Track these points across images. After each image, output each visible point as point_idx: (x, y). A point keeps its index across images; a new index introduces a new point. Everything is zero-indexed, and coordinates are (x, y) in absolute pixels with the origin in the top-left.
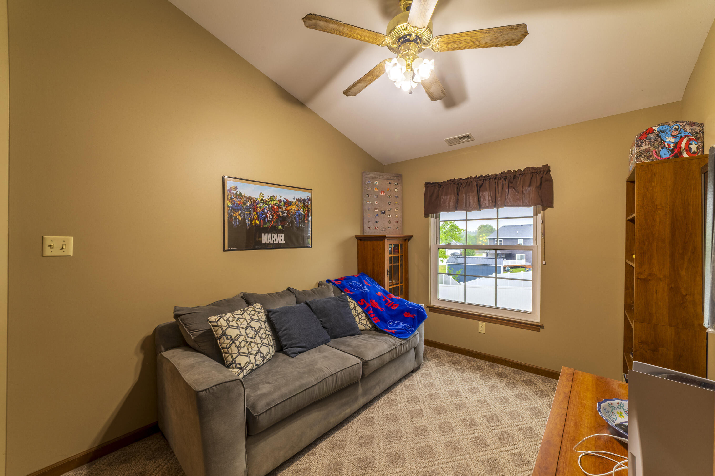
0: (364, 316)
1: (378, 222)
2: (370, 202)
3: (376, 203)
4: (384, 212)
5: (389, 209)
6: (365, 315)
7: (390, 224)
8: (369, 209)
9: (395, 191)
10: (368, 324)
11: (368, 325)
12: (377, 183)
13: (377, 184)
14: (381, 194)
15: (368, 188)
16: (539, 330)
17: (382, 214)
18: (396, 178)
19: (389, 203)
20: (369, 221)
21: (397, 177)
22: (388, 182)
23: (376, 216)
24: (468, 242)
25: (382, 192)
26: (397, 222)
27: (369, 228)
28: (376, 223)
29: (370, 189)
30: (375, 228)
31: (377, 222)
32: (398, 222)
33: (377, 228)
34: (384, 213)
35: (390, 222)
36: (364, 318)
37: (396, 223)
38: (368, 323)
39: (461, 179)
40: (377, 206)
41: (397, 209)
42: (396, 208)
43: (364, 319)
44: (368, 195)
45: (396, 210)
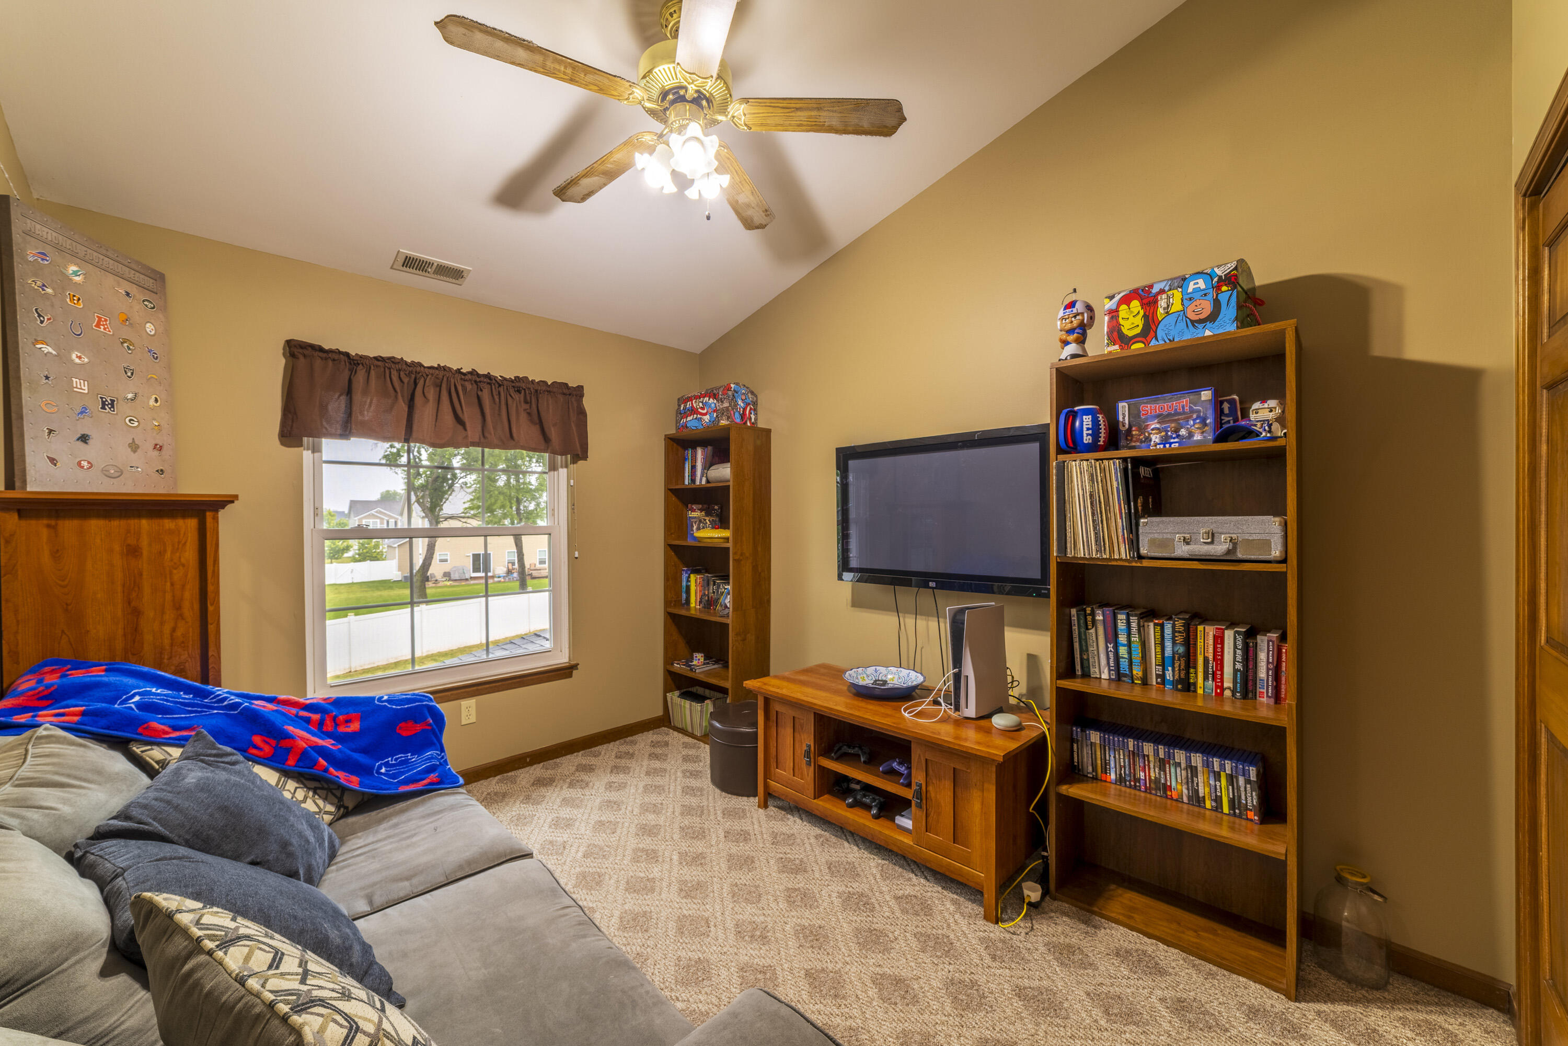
0: (296, 788)
1: (90, 442)
2: (50, 350)
3: (77, 361)
4: (113, 401)
5: (130, 396)
6: (297, 785)
7: (135, 452)
8: (47, 378)
9: (148, 330)
10: (325, 807)
11: (326, 810)
12: (75, 273)
13: (77, 279)
14: (98, 325)
15: (39, 283)
16: (570, 676)
17: (103, 408)
18: (149, 283)
19: (129, 373)
20: (50, 431)
21: (152, 281)
22: (119, 285)
23: (82, 413)
24: (413, 520)
25: (100, 318)
26: (158, 448)
27: (53, 461)
28: (80, 443)
29: (49, 291)
30: (79, 464)
31: (84, 439)
32: (161, 447)
33: (85, 464)
34: (113, 407)
35: (134, 447)
36: (303, 794)
37: (156, 453)
38: (321, 802)
39: (420, 365)
40: (81, 371)
41: (156, 401)
42: (153, 397)
43: (306, 798)
44: (39, 316)
45: (152, 402)
